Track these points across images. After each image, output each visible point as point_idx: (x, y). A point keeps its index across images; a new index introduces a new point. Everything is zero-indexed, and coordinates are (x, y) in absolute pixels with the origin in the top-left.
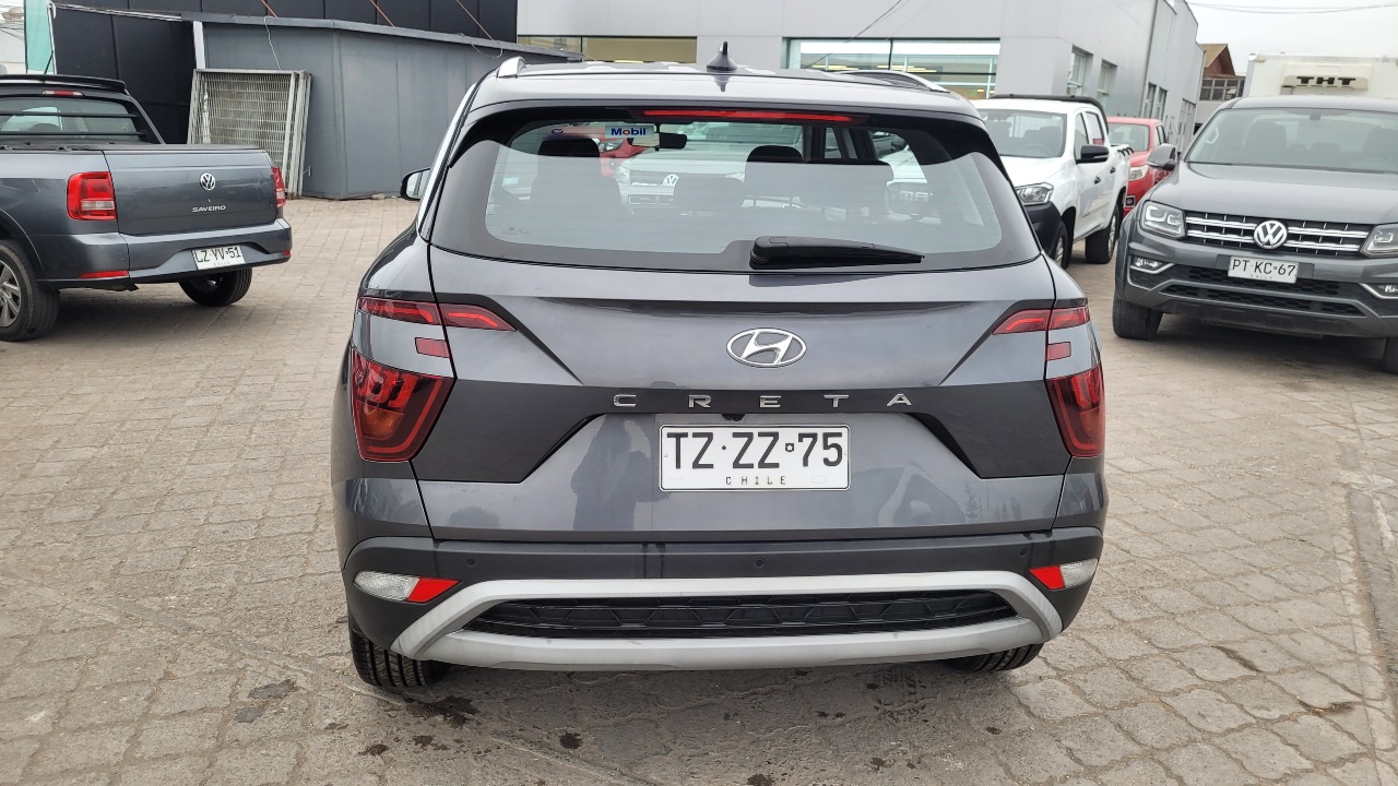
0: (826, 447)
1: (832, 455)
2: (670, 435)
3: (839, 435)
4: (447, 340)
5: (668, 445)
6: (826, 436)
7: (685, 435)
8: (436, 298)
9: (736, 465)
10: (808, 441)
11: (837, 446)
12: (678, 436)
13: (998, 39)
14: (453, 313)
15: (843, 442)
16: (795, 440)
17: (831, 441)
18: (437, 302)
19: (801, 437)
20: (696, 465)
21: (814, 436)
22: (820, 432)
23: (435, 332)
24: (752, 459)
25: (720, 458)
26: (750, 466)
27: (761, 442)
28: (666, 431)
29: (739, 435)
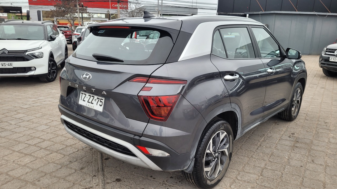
0: (101, 102)
1: (101, 103)
3: (103, 99)
5: (81, 94)
6: (101, 99)
10: (98, 99)
11: (102, 102)
12: (82, 94)
15: (103, 101)
16: (96, 99)
17: (101, 100)
19: (98, 98)
20: (83, 100)
21: (99, 99)
22: (100, 98)
24: (90, 101)
25: (86, 99)
26: (89, 102)
27: (92, 98)
28: (81, 92)
29: (89, 95)
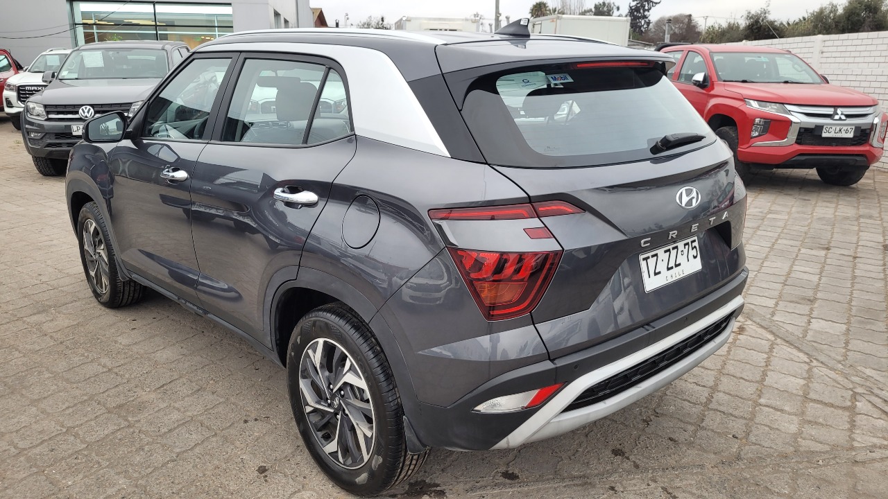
0: (693, 249)
1: (695, 252)
2: (644, 259)
3: (694, 241)
4: (546, 226)
5: (643, 264)
7: (648, 258)
8: (530, 200)
9: (669, 269)
10: (687, 247)
11: (695, 247)
12: (646, 259)
13: (230, 4)
14: (542, 208)
15: (697, 244)
16: (683, 248)
17: (694, 244)
18: (530, 202)
19: (685, 245)
20: (656, 274)
21: (688, 244)
22: (690, 241)
23: (535, 223)
24: (672, 264)
25: (662, 267)
26: (672, 268)
27: (673, 252)
28: (641, 257)
29: (666, 252)
